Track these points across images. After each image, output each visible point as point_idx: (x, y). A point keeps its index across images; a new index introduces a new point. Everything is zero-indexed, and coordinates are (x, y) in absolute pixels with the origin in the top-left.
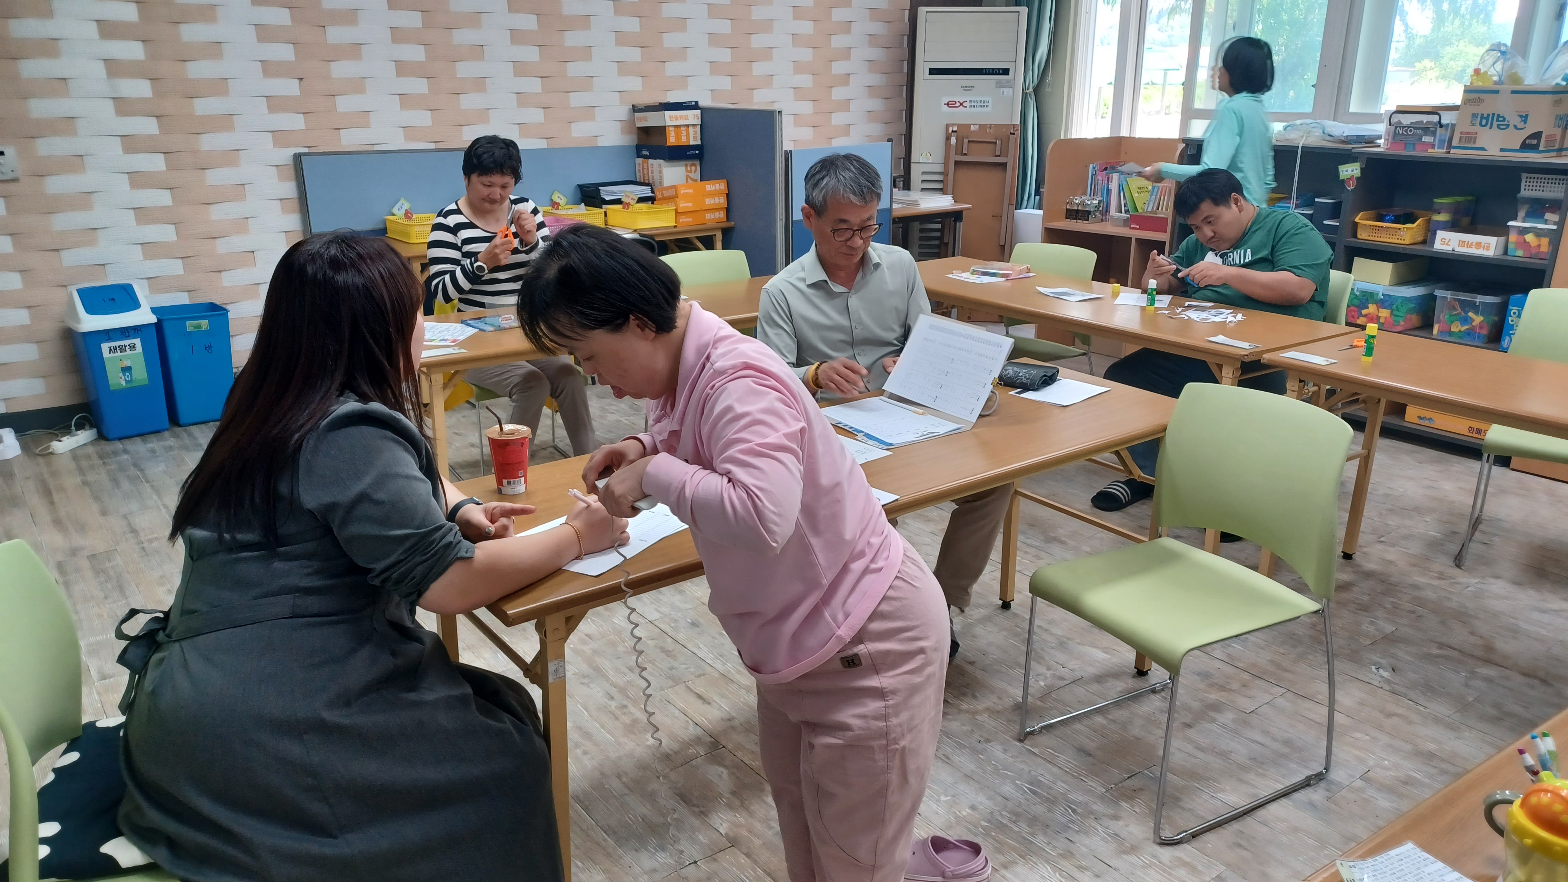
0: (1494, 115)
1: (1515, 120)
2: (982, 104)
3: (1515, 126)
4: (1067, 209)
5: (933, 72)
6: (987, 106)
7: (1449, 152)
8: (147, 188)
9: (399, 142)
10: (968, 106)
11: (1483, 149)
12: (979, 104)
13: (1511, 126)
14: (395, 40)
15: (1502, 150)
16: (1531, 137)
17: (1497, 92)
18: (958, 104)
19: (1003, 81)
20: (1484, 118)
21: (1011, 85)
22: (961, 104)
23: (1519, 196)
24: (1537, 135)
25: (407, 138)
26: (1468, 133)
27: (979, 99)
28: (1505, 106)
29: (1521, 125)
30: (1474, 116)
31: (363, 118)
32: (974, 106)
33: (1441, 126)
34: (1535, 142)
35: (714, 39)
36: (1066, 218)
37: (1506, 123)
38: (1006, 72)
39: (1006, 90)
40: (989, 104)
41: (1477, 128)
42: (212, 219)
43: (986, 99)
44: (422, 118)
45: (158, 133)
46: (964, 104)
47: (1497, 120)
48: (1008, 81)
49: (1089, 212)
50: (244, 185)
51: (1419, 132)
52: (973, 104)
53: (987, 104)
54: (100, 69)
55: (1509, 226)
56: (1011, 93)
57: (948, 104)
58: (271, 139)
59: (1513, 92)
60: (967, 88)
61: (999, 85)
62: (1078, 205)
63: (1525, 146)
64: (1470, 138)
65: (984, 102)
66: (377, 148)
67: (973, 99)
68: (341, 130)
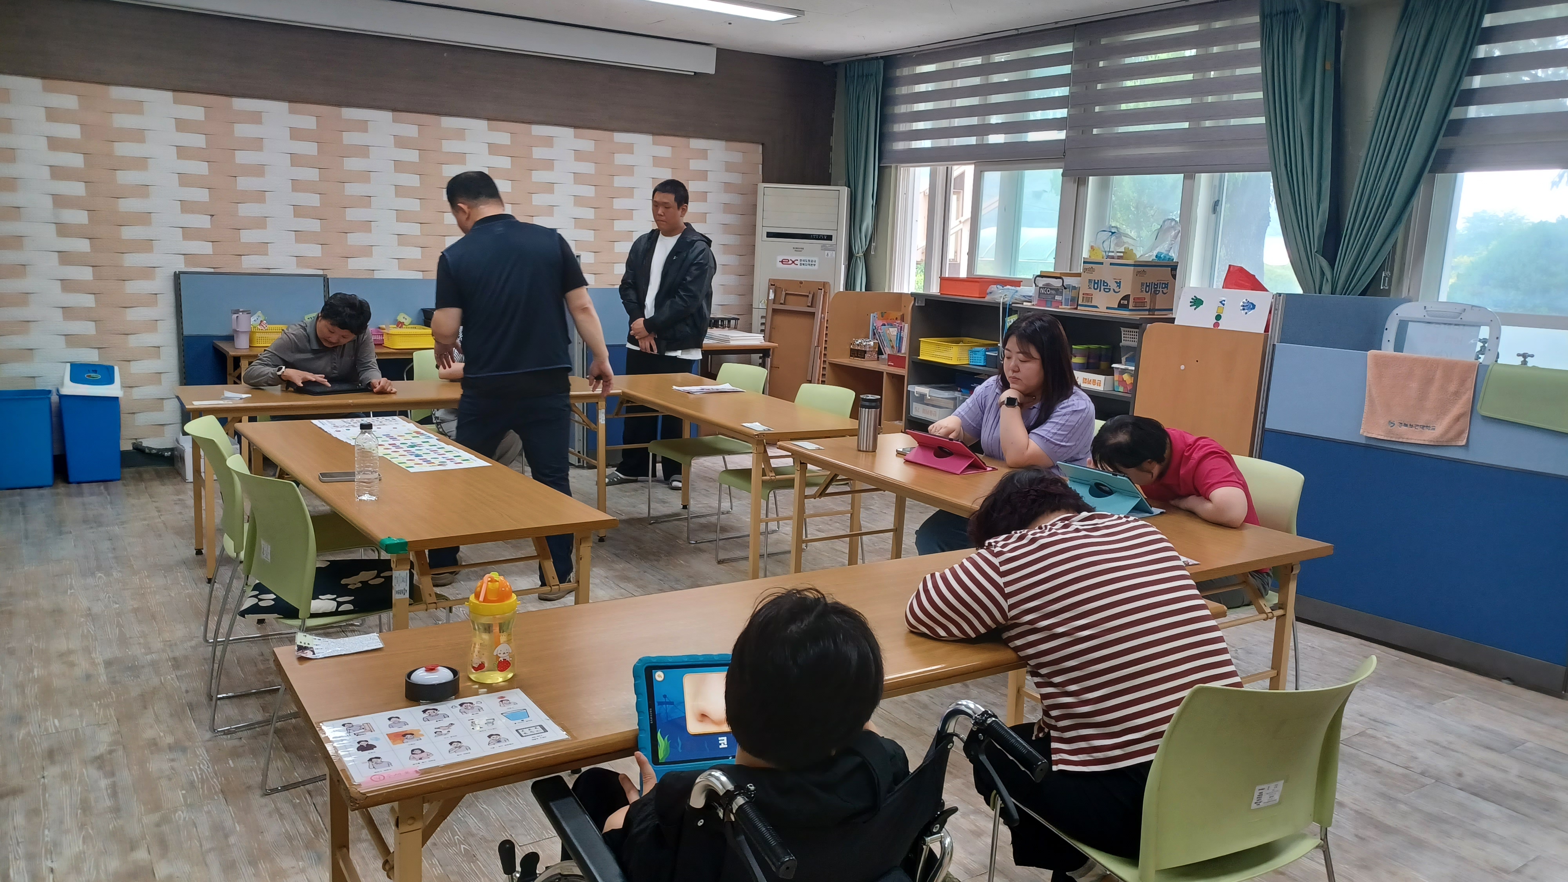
0: (1101, 280)
1: (1113, 285)
2: (810, 263)
3: (1114, 290)
4: (851, 349)
5: (770, 235)
6: (815, 265)
7: (1076, 309)
8: (75, 292)
9: (292, 268)
10: (799, 264)
11: (1096, 307)
12: (808, 263)
13: (1112, 290)
14: (294, 189)
15: (1107, 308)
16: (1123, 298)
17: (1102, 263)
18: (790, 262)
19: (827, 246)
20: (1096, 283)
21: (834, 249)
22: (793, 262)
23: (1121, 344)
24: (1127, 297)
25: (298, 265)
26: (1087, 294)
27: (808, 259)
28: (1106, 274)
29: (1117, 289)
30: (1090, 281)
31: (262, 248)
32: (804, 264)
33: (1065, 288)
34: (1126, 302)
35: (579, 201)
36: (851, 356)
37: (1108, 287)
38: (829, 238)
39: (830, 253)
40: (817, 263)
41: (1092, 291)
42: (128, 319)
43: (813, 259)
44: (314, 251)
45: (89, 251)
46: (796, 262)
47: (1104, 285)
48: (831, 245)
49: (865, 352)
50: (156, 294)
51: (1053, 292)
52: (803, 262)
53: (814, 263)
54: (48, 202)
55: (1113, 367)
56: (834, 255)
57: (782, 262)
58: (183, 261)
59: (1111, 264)
60: (797, 249)
61: (824, 248)
62: (858, 345)
63: (1121, 306)
64: (1088, 297)
65: (812, 261)
66: (272, 272)
67: (803, 258)
68: (242, 257)
